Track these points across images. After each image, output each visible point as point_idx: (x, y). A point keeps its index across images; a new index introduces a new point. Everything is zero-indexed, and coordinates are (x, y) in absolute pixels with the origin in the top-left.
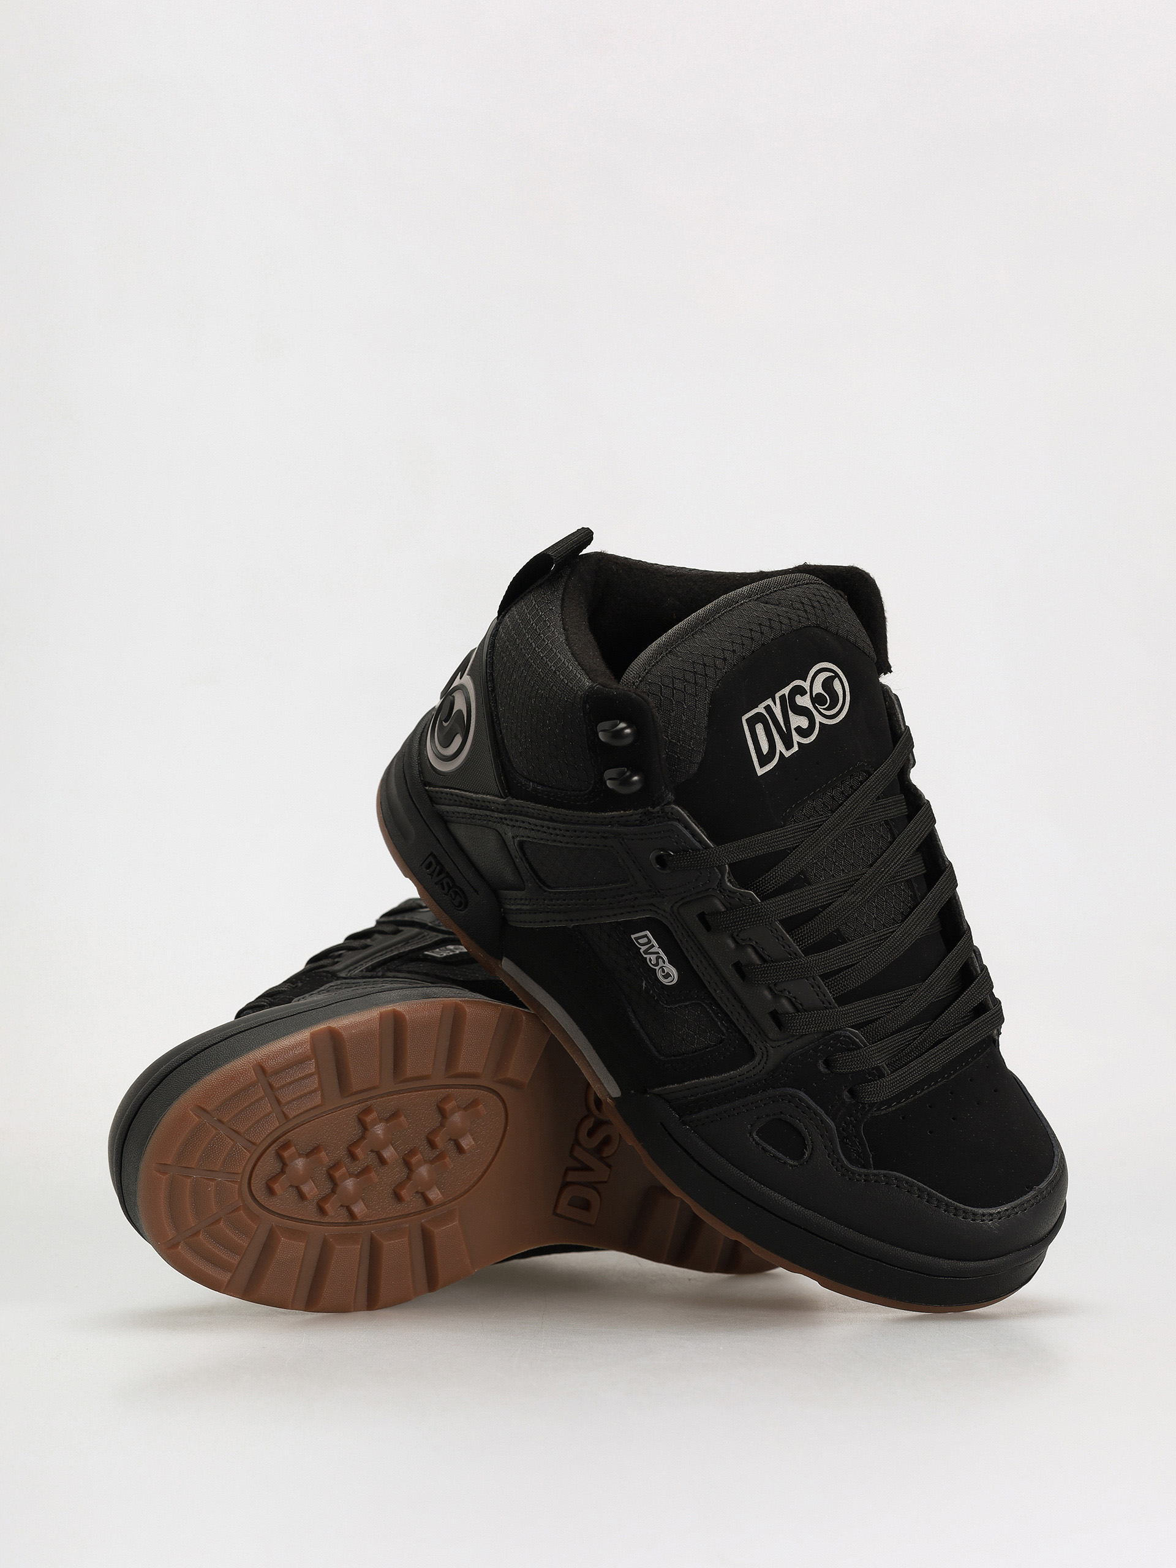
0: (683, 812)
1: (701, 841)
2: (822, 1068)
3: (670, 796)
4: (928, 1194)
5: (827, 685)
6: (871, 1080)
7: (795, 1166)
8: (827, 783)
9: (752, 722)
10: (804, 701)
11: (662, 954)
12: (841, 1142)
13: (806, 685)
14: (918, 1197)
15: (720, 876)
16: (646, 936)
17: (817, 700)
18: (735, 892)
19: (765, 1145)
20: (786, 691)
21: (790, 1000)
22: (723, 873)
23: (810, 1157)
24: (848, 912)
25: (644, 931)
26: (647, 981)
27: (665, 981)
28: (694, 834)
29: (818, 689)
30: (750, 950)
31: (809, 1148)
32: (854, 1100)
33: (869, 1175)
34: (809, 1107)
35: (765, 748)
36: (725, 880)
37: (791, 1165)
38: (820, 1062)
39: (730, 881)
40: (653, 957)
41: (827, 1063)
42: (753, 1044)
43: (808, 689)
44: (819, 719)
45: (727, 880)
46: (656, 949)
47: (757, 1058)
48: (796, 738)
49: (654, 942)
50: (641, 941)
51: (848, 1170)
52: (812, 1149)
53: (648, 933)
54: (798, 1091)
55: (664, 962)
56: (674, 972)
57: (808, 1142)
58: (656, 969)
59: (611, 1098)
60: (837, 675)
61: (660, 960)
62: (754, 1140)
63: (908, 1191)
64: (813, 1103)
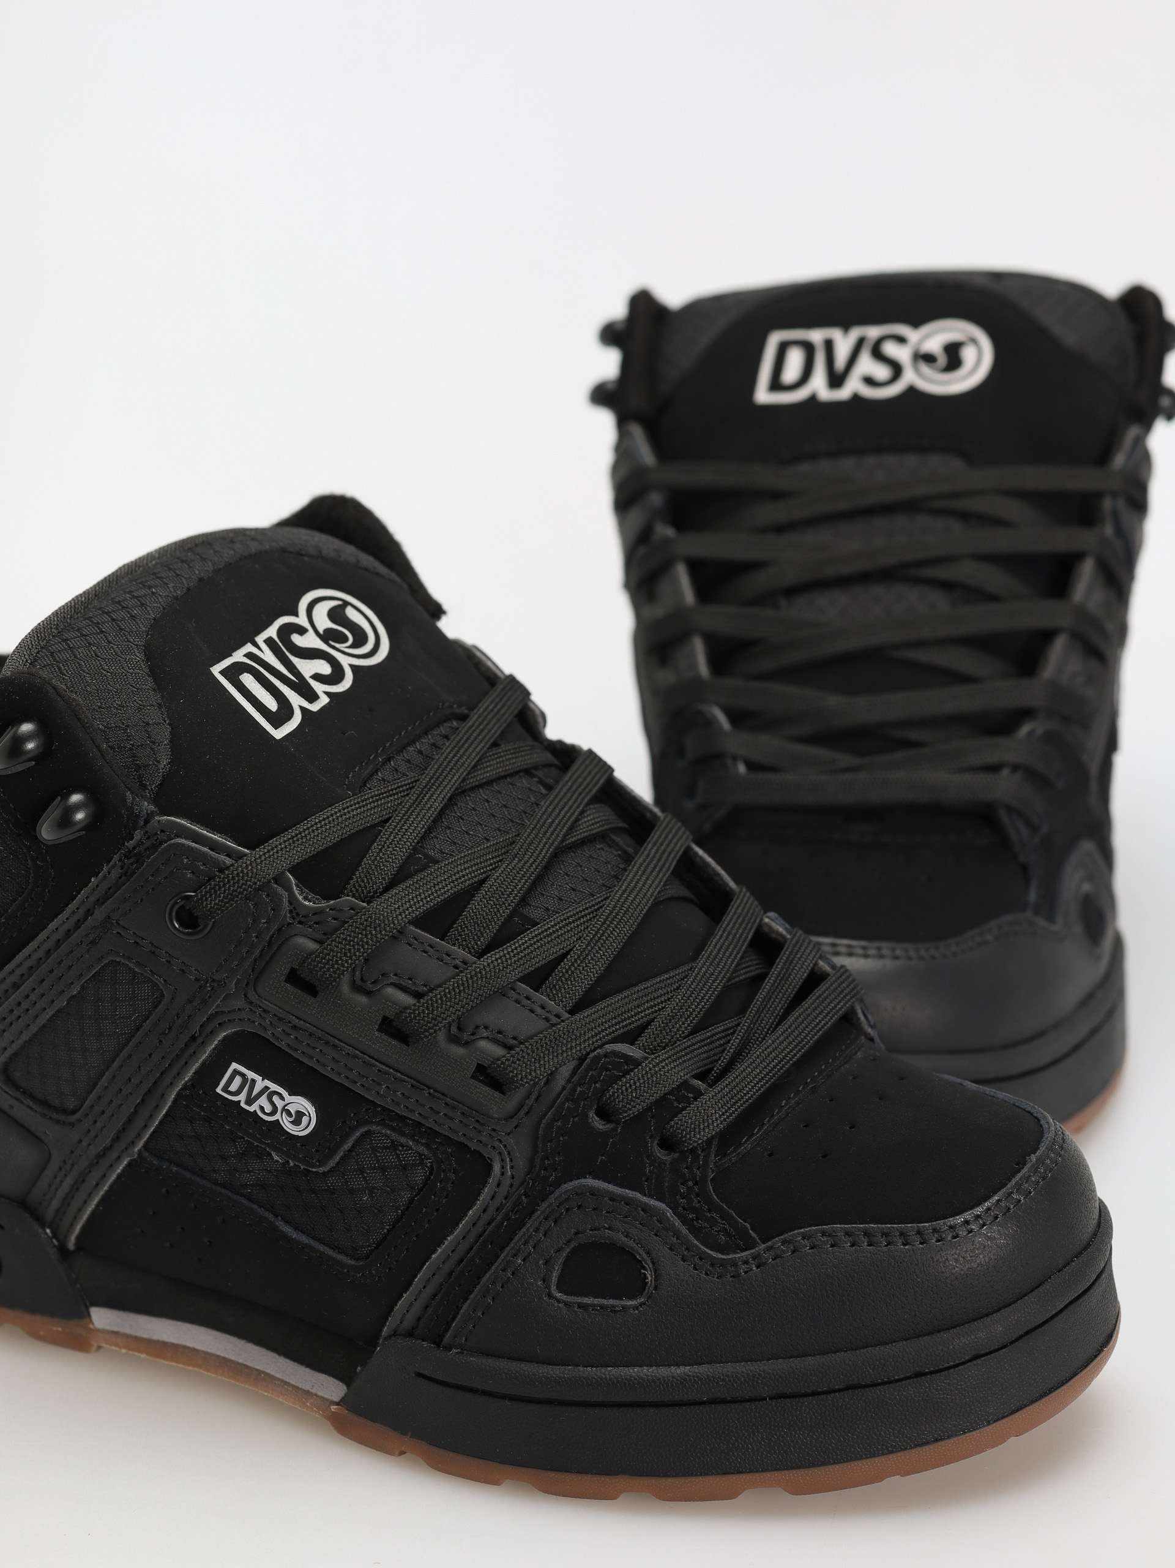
0: (178, 820)
1: (230, 853)
2: (599, 1124)
3: (147, 806)
4: (865, 1234)
5: (336, 615)
6: (684, 1109)
7: (641, 1305)
8: (400, 734)
9: (233, 674)
10: (309, 641)
11: (274, 1087)
12: (692, 1229)
13: (302, 620)
14: (852, 1246)
15: (285, 894)
16: (236, 1072)
17: (327, 636)
18: (321, 912)
19: (579, 1300)
20: (272, 632)
21: (494, 1040)
22: (289, 890)
23: (657, 1277)
24: (519, 881)
25: (229, 1067)
26: (276, 1149)
27: (301, 1131)
28: (214, 846)
29: (323, 622)
30: (390, 991)
31: (648, 1264)
32: (675, 1152)
33: (759, 1254)
34: (613, 1198)
35: (272, 704)
36: (298, 900)
37: (636, 1308)
38: (592, 1114)
39: (306, 898)
40: (263, 1101)
41: (603, 1113)
42: (479, 1148)
43: (307, 625)
44: (345, 661)
45: (300, 898)
46: (261, 1083)
47: (497, 1168)
48: (319, 688)
49: (251, 1075)
50: (233, 1087)
51: (722, 1263)
52: (653, 1263)
53: (235, 1066)
54: (582, 1181)
55: (282, 1098)
56: (300, 1103)
57: (641, 1254)
58: (278, 1120)
59: (337, 1404)
60: (346, 604)
61: (275, 1099)
62: (559, 1301)
63: (832, 1246)
64: (616, 1188)
